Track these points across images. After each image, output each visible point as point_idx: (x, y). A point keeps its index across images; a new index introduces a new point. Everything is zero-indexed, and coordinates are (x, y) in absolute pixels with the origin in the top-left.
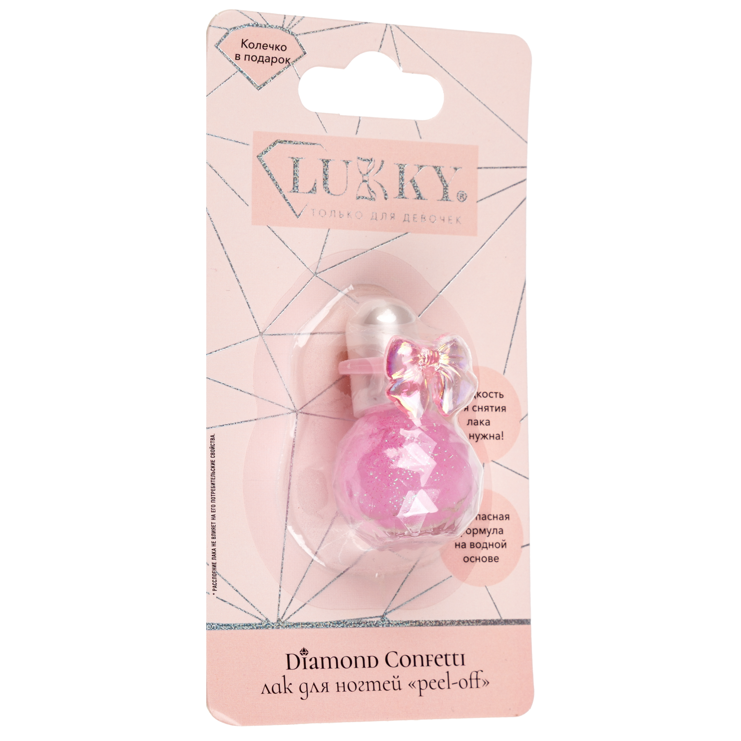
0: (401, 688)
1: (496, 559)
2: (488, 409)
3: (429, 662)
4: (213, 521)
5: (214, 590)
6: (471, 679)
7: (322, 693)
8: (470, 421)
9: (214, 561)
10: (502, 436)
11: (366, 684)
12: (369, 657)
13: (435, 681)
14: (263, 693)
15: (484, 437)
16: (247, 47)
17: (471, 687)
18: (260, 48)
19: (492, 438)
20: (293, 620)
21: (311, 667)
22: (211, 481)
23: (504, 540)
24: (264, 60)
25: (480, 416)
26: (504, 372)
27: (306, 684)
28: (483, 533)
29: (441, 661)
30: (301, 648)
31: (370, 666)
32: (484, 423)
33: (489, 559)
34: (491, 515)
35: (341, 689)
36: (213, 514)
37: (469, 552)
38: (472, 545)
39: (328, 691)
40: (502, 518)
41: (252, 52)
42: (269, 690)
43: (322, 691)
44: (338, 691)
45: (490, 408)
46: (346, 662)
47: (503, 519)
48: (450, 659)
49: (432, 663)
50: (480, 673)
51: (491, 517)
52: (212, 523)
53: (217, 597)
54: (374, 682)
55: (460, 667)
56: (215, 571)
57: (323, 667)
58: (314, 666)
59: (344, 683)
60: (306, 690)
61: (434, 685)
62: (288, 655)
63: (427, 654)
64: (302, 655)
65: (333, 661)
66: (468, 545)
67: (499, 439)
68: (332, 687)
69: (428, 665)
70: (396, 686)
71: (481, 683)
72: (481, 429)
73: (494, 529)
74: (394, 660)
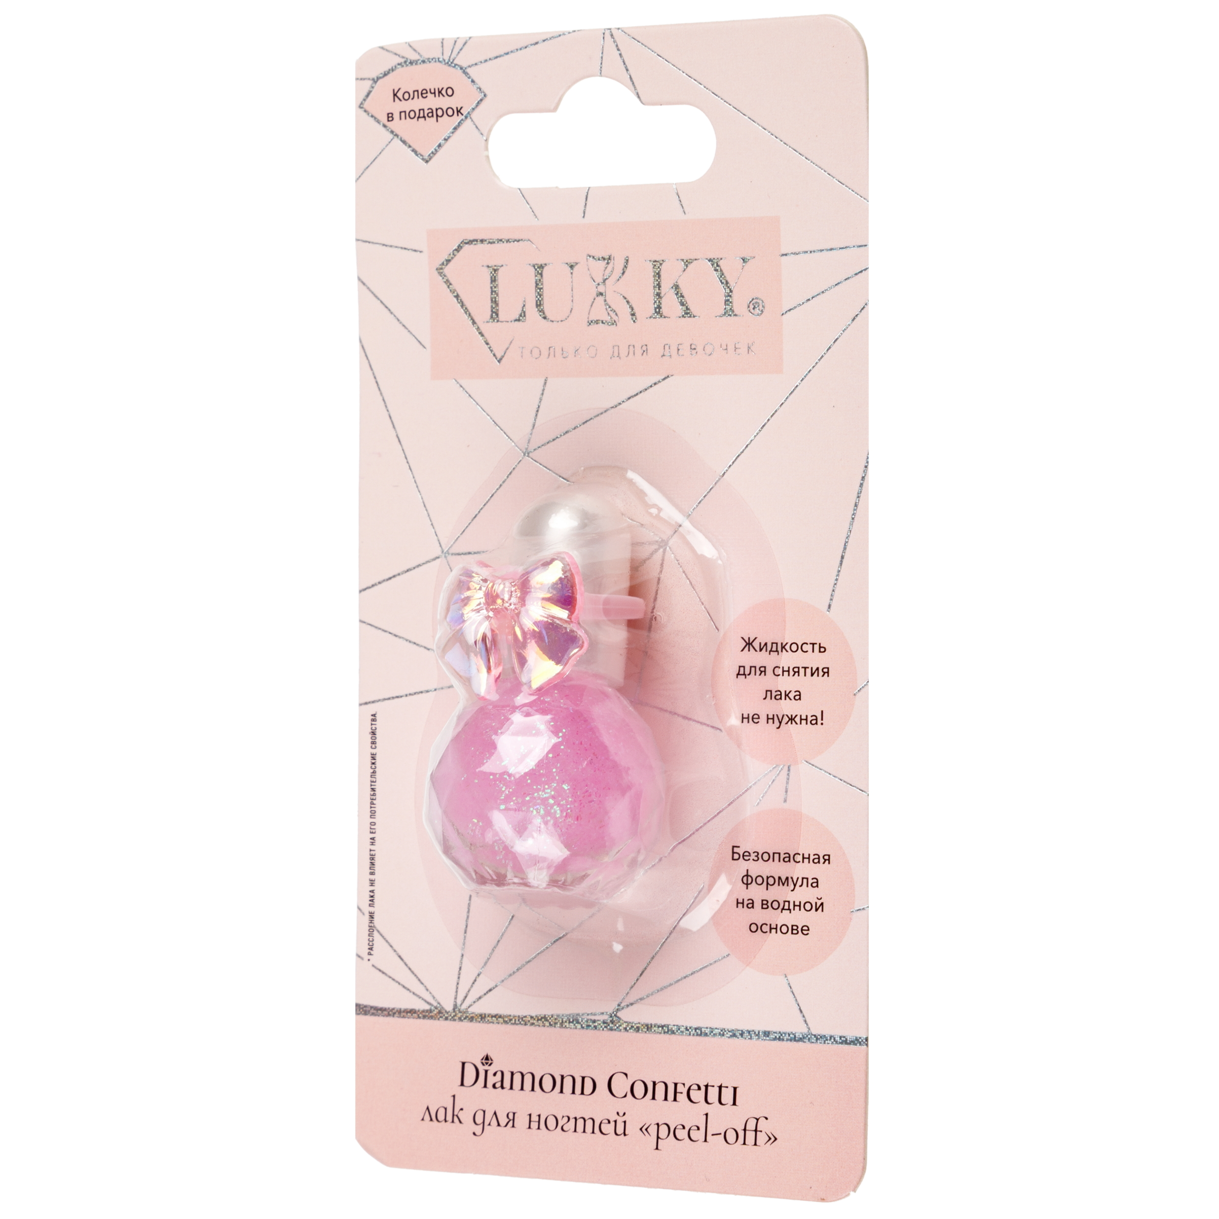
0: (627, 1133)
1: (805, 930)
2: (798, 672)
3: (678, 1094)
4: (373, 848)
5: (370, 954)
6: (745, 1130)
7: (505, 1128)
8: (769, 693)
9: (372, 909)
10: (822, 720)
11: (572, 1121)
12: (583, 1078)
13: (684, 1128)
14: (423, 1119)
15: (792, 719)
16: (400, 100)
17: (744, 1144)
18: (418, 98)
19: (804, 722)
20: (477, 1009)
21: (494, 1086)
22: (371, 785)
23: (819, 898)
24: (426, 115)
25: (786, 683)
26: (829, 606)
27: (484, 1112)
28: (783, 884)
29: (698, 1096)
30: (483, 1054)
31: (582, 1093)
32: (792, 695)
33: (792, 929)
34: (799, 854)
35: (534, 1125)
36: (372, 836)
37: (759, 915)
38: (765, 904)
39: (515, 1125)
40: (817, 859)
41: (407, 106)
42: (431, 1115)
43: (506, 1126)
44: (530, 1127)
45: (802, 671)
46: (548, 1083)
47: (819, 862)
48: (713, 1094)
49: (682, 1097)
50: (762, 1121)
51: (799, 858)
52: (371, 850)
53: (373, 966)
54: (586, 1119)
55: (729, 1108)
56: (372, 925)
57: (511, 1088)
58: (498, 1085)
59: (539, 1116)
60: (482, 1121)
61: (681, 1134)
62: (463, 1064)
63: (676, 1082)
64: (483, 1065)
65: (528, 1080)
66: (758, 904)
67: (816, 723)
68: (521, 1121)
69: (675, 1100)
70: (620, 1130)
71: (762, 1138)
72: (787, 707)
73: (803, 878)
74: (621, 1085)
